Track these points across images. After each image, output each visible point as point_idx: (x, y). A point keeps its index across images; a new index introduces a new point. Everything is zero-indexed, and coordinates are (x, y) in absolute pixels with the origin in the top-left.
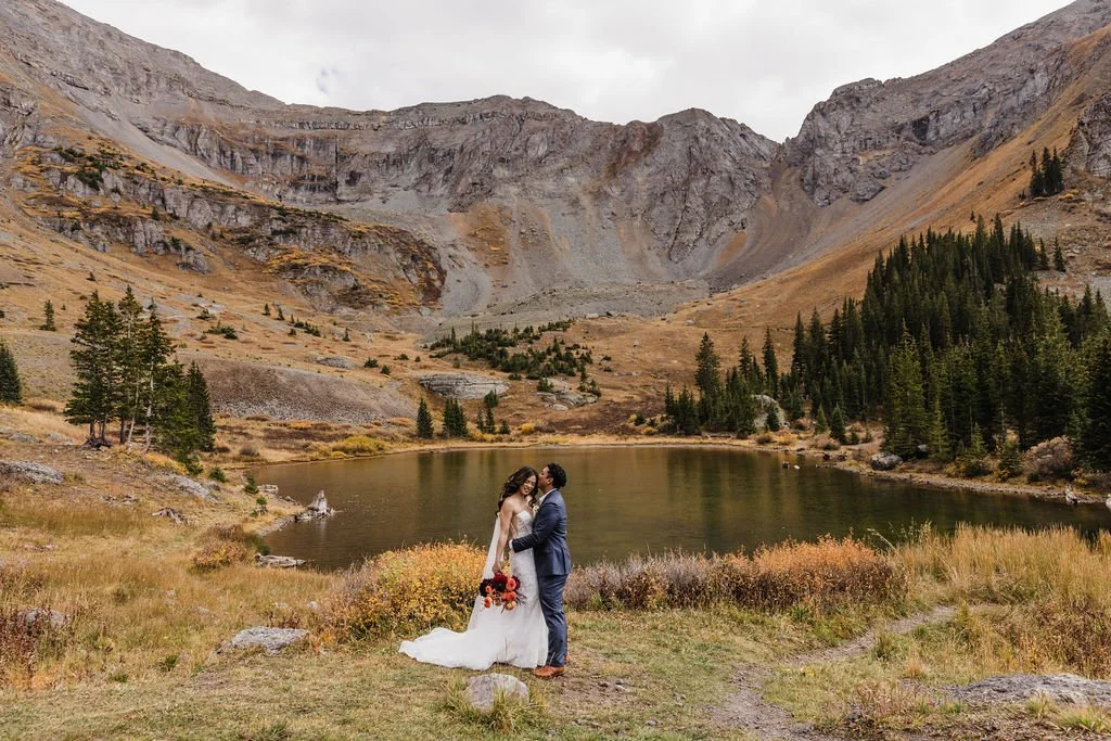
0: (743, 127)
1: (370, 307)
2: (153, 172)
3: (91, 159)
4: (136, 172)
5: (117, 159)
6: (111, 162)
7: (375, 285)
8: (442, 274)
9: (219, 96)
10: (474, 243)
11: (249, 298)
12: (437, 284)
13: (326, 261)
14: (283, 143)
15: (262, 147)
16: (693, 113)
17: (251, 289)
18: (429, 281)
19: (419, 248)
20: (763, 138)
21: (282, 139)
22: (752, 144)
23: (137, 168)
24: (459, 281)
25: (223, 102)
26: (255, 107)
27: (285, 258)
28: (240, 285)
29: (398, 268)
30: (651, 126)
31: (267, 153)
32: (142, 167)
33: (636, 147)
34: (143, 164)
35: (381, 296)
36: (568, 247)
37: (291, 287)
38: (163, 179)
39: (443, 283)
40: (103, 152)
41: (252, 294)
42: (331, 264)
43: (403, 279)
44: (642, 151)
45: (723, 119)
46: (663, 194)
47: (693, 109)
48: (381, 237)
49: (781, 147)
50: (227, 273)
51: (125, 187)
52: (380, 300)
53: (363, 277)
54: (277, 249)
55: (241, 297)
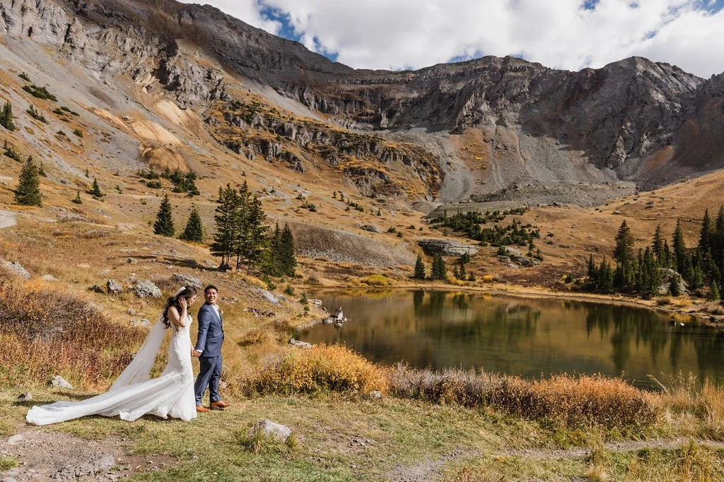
0: (675, 68)
1: (396, 194)
2: (279, 113)
3: (247, 107)
4: (271, 113)
5: (261, 106)
6: (258, 108)
7: (400, 181)
8: (443, 175)
9: (317, 67)
10: (464, 154)
11: (326, 188)
12: (439, 181)
13: (370, 165)
14: (351, 93)
15: (339, 97)
16: (632, 61)
17: (327, 182)
18: (434, 179)
19: (428, 158)
20: (691, 76)
21: (351, 91)
22: (681, 81)
23: (271, 111)
24: (453, 179)
25: (319, 70)
26: (336, 72)
27: (348, 164)
28: (321, 179)
29: (415, 170)
30: (598, 72)
31: (342, 100)
32: (273, 110)
33: (586, 87)
34: (274, 109)
35: (402, 188)
36: (529, 158)
37: (350, 181)
38: (284, 117)
39: (442, 181)
40: (254, 103)
41: (328, 185)
42: (374, 168)
43: (417, 178)
44: (590, 89)
45: (658, 64)
46: (604, 120)
47: (633, 57)
48: (405, 151)
49: (707, 82)
50: (315, 172)
51: (264, 122)
52: (402, 191)
53: (394, 176)
54: (343, 159)
55: (321, 187)
